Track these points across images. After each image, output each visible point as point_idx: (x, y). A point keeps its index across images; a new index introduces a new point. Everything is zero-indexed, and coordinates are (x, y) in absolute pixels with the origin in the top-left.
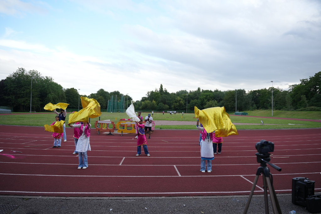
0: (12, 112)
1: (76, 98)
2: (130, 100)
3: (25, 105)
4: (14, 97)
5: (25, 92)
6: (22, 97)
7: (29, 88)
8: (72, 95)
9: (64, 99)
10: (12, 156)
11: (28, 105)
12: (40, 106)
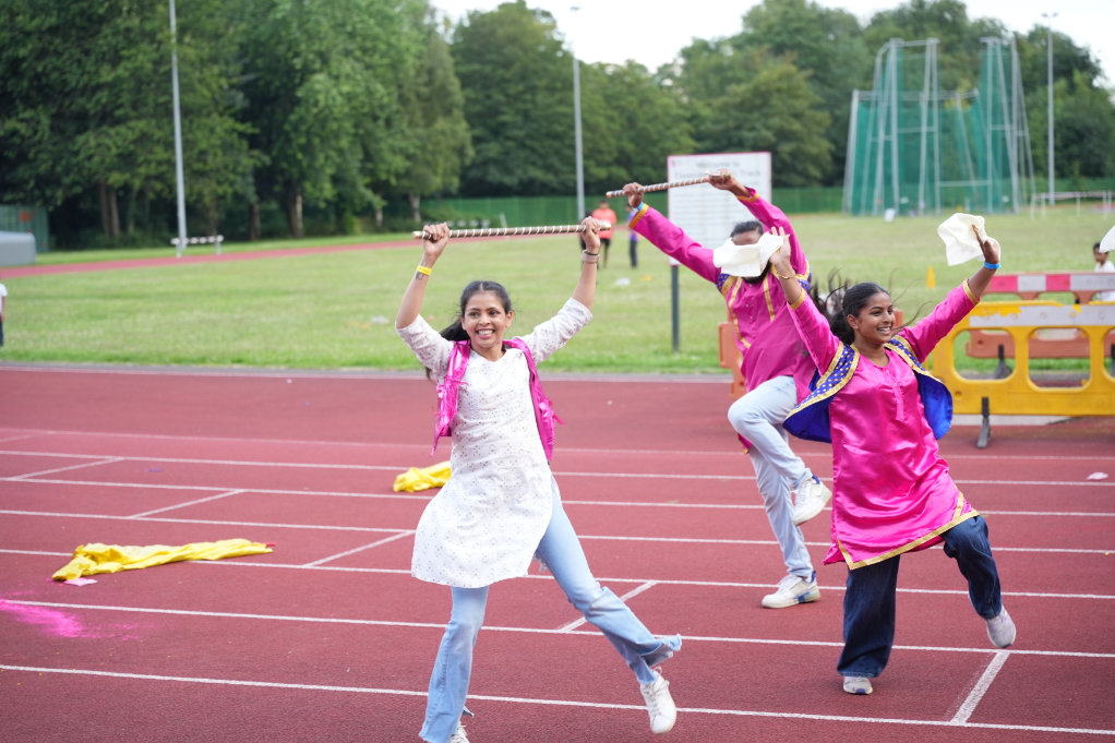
0: (40, 249)
1: (552, 90)
2: (1078, 77)
3: (137, 184)
4: (45, 121)
5: (121, 71)
6: (107, 118)
7: (148, 26)
8: (516, 68)
9: (448, 112)
10: (58, 616)
11: (158, 186)
12: (251, 194)
